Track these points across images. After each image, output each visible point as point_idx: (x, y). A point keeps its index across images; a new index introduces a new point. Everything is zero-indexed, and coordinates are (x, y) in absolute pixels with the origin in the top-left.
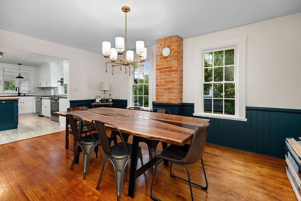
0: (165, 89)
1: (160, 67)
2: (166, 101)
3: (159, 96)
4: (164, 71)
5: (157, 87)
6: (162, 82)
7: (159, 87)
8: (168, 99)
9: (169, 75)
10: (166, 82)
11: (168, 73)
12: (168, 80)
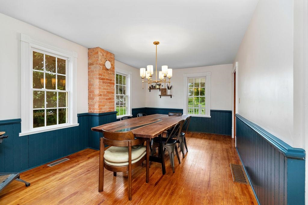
0: (106, 99)
1: (102, 77)
2: (107, 110)
3: (102, 106)
4: (106, 82)
5: (100, 97)
6: (105, 92)
7: (102, 97)
8: (109, 108)
9: (110, 86)
10: (108, 92)
11: (109, 84)
12: (109, 91)
